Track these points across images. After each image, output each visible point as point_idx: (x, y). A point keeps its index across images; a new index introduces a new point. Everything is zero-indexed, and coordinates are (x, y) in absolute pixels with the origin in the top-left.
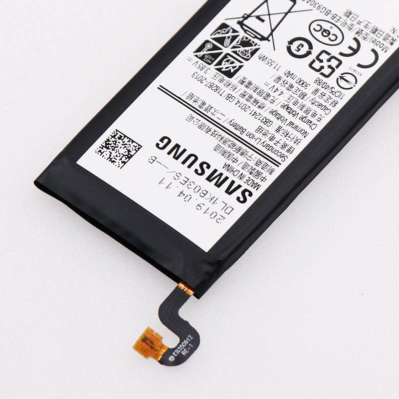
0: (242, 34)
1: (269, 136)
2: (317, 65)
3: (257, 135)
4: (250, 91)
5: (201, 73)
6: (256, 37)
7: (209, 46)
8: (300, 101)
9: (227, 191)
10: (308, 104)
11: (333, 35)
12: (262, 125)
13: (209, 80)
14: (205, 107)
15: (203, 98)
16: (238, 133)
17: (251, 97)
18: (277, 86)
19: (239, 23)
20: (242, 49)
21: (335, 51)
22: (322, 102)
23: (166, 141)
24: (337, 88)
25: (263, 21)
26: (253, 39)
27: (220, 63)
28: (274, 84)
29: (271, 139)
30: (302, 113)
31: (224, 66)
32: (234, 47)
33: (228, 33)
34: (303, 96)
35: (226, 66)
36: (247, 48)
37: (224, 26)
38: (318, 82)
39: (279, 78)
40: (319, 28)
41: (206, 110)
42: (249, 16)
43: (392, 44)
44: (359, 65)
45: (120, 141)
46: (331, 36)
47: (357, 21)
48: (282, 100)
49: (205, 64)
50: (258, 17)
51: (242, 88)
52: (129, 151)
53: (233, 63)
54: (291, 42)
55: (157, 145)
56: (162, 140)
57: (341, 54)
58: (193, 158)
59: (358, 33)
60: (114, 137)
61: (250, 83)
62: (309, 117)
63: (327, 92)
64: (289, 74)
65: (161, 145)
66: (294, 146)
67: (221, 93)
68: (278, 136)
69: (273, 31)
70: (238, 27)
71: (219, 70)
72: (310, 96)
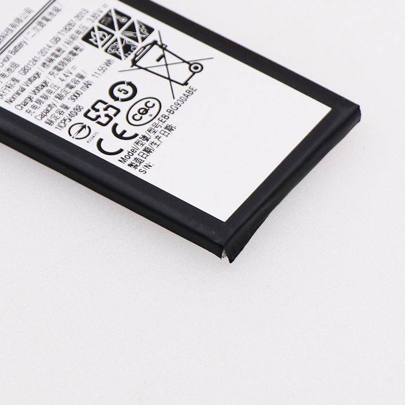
0: (140, 45)
1: (7, 73)
3: (7, 64)
4: (64, 55)
5: (88, 16)
6: (136, 56)
7: (123, 20)
8: (53, 95)
10: (51, 99)
11: (141, 118)
12: (21, 66)
13: (78, 23)
14: (43, 21)
15: (54, 19)
16: (11, 48)
17: (57, 56)
18: (72, 76)
19: (155, 42)
22: (52, 112)
24: (69, 124)
25: (158, 60)
27: (100, 29)
28: (74, 74)
30: (36, 97)
31: (98, 33)
32: (122, 40)
33: (141, 33)
34: (59, 97)
35: (97, 35)
36: (121, 50)
37: (150, 30)
38: (79, 108)
39: (82, 77)
40: (149, 105)
41: (40, 22)
42: (164, 49)
43: (130, 165)
44: (101, 141)
46: (139, 115)
47: (160, 135)
48: (54, 81)
49: (100, 18)
50: (162, 56)
51: (70, 48)
53: (102, 39)
54: (130, 84)
57: (116, 125)
59: (144, 137)
61: (75, 55)
62: (30, 104)
63: (64, 116)
64: (88, 85)
67: (62, 32)
69: (145, 69)
70: (148, 41)
71: (93, 30)
72: (59, 103)
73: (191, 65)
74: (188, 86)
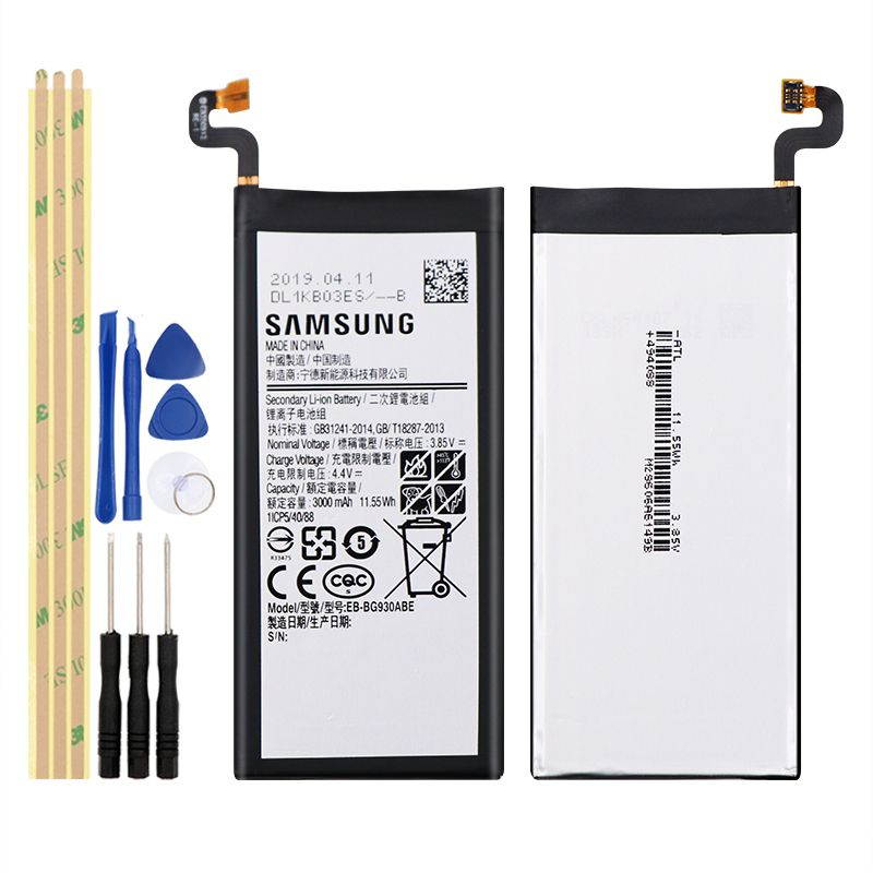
0: (434, 514)
1: (306, 415)
2: (327, 535)
3: (318, 406)
4: (369, 452)
5: (436, 435)
6: (416, 521)
7: (456, 473)
8: (309, 480)
9: (295, 317)
10: (297, 482)
11: (340, 584)
12: (325, 422)
13: (421, 433)
14: (400, 398)
15: (410, 407)
16: (342, 394)
17: (363, 446)
18: (346, 480)
19: (448, 525)
20: (419, 496)
21: (322, 566)
22: (286, 496)
23: (406, 328)
24: (282, 523)
25: (426, 546)
26: (417, 516)
27: (428, 461)
28: (351, 480)
29: (301, 412)
30: (295, 466)
31: (420, 462)
32: (429, 491)
33: (450, 504)
34: (311, 488)
35: (418, 464)
36: (414, 500)
37: (461, 509)
38: (310, 517)
39: (352, 490)
40: (362, 580)
41: (396, 396)
42: (445, 541)
43: (271, 619)
44: (283, 568)
45: (452, 292)
46: (340, 581)
47: (329, 619)
48: (328, 467)
49: (442, 449)
50: (434, 547)
51: (382, 450)
52: (433, 287)
53: (415, 472)
54: (375, 542)
55: (411, 317)
56: (411, 325)
57: (313, 568)
58: (362, 328)
59: (317, 605)
60: (463, 292)
61: (377, 461)
62: (283, 467)
63: (290, 511)
64: (346, 503)
65: (406, 319)
66: (272, 422)
67: (397, 428)
68: (296, 420)
69: (406, 542)
70: (445, 518)
71: (422, 453)
72: (303, 493)
73: (441, 581)
74: (412, 599)
